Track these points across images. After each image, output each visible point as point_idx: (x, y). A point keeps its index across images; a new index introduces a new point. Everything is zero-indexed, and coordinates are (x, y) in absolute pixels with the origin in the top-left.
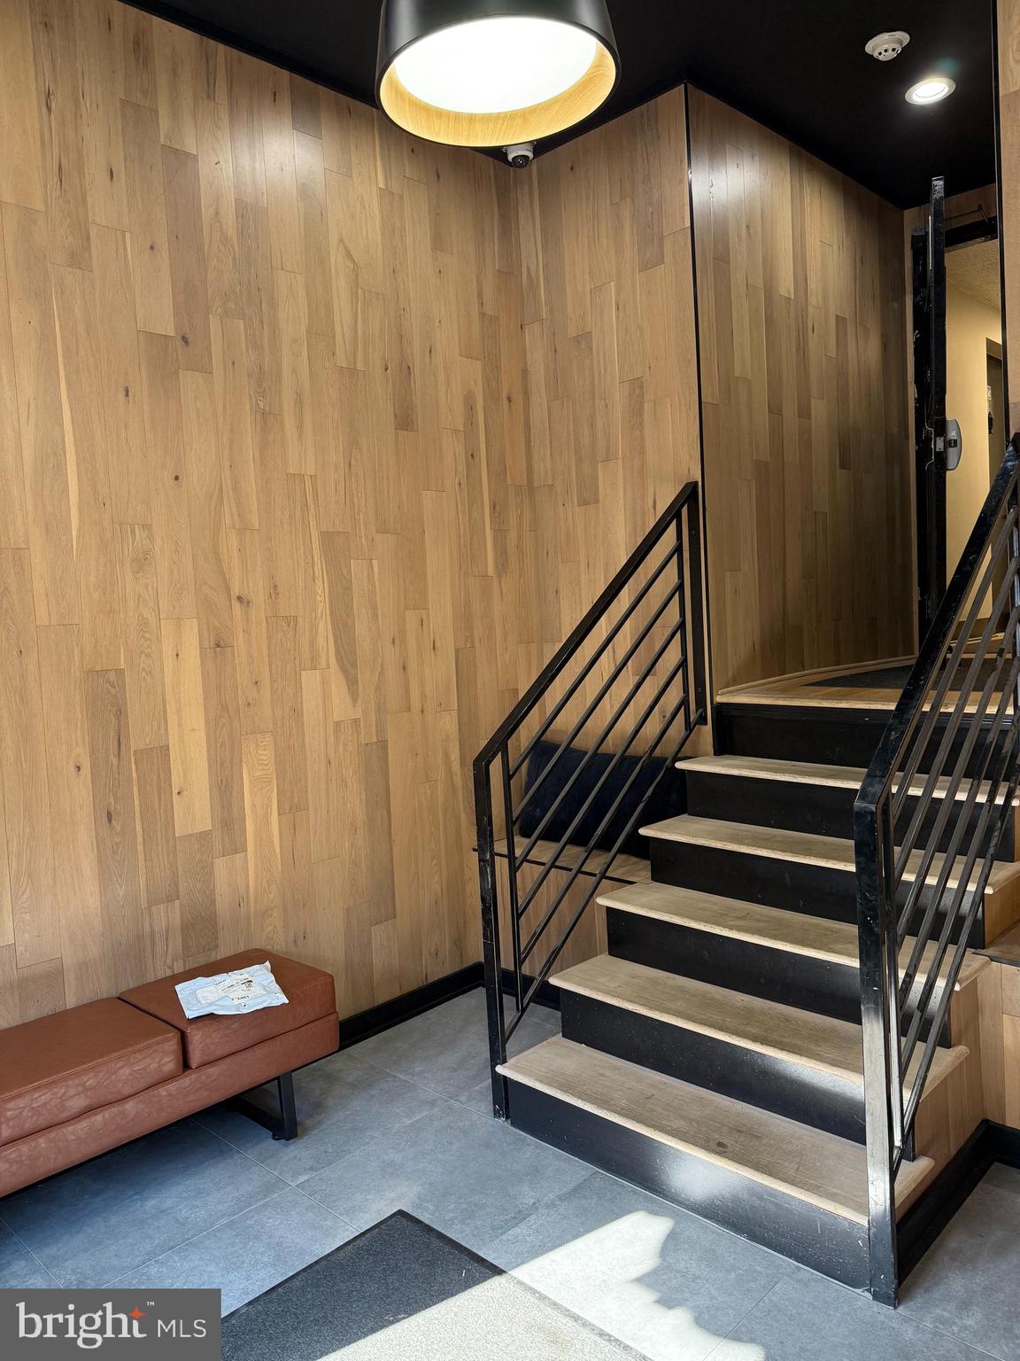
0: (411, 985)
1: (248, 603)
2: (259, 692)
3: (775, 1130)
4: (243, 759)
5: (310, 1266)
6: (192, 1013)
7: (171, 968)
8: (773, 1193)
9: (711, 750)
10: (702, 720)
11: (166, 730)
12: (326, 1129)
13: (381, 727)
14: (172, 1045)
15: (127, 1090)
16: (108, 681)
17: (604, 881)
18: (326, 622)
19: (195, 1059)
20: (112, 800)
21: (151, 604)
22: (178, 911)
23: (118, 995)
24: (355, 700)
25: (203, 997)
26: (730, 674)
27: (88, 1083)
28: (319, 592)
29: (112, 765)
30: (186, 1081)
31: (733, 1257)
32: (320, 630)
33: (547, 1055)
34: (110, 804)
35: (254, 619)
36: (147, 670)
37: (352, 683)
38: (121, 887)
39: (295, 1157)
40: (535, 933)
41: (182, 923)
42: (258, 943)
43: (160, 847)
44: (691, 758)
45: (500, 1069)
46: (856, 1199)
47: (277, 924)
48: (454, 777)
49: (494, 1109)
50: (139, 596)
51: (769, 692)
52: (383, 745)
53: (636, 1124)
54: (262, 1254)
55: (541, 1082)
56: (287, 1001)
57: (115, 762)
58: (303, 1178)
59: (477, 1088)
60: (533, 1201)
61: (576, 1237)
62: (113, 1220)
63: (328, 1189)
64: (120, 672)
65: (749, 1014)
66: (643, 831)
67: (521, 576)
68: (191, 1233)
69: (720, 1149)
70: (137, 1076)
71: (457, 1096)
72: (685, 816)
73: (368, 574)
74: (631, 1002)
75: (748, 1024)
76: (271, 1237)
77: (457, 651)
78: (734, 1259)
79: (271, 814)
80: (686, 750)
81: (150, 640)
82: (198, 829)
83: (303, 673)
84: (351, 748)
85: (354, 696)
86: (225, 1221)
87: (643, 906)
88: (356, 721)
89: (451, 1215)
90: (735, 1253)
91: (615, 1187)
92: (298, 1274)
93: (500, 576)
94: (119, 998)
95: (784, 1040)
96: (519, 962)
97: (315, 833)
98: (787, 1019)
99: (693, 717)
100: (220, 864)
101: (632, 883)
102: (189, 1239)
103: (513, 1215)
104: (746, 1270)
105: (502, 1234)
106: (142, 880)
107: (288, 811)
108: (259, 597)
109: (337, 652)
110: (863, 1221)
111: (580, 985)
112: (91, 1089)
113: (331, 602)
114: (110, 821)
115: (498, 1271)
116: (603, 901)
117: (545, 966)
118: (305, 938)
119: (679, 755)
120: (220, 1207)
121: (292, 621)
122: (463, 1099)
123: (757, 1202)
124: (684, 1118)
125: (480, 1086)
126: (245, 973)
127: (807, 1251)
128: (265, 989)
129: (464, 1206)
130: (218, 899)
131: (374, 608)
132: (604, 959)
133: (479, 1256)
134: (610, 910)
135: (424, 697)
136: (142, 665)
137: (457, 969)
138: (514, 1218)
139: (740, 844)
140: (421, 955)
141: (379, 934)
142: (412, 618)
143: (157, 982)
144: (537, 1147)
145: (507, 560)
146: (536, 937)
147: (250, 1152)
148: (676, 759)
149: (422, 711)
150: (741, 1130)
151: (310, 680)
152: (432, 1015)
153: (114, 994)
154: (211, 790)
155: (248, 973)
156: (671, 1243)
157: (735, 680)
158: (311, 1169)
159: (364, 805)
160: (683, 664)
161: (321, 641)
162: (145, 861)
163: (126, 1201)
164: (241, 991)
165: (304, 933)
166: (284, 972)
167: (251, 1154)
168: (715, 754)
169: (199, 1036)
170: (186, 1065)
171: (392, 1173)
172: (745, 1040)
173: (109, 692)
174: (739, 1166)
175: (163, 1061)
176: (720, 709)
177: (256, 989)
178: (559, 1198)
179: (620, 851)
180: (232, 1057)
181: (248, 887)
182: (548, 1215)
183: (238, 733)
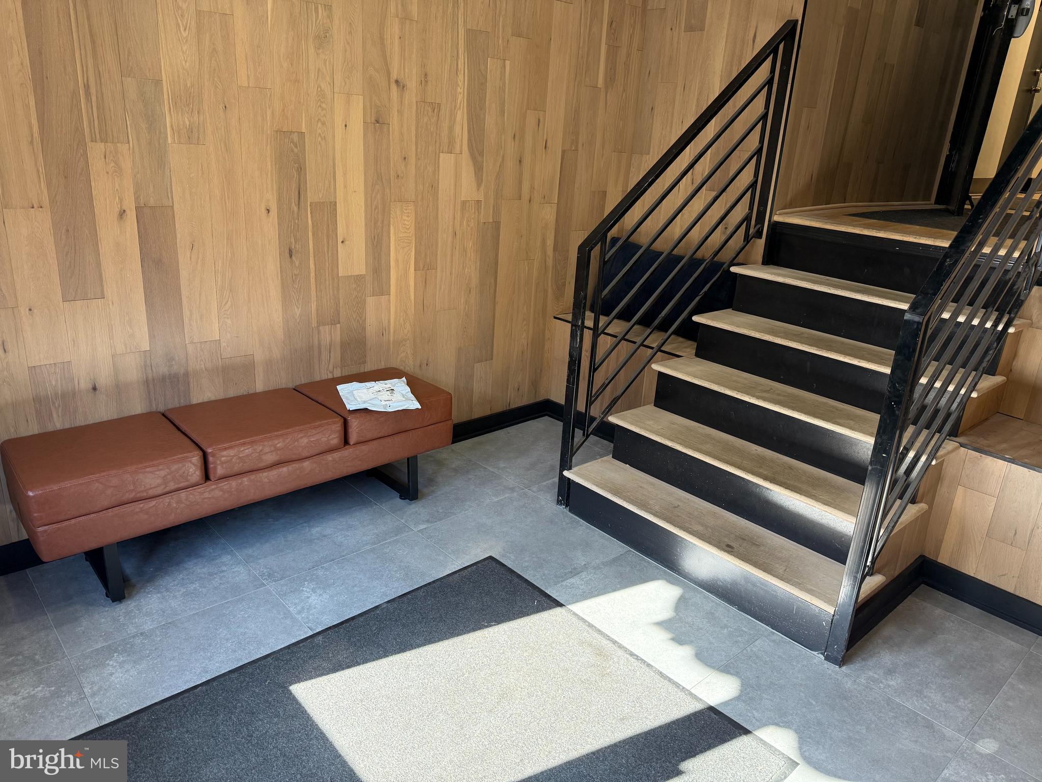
0: (499, 408)
1: (403, 87)
2: (406, 166)
3: (769, 542)
4: (391, 222)
5: (429, 584)
6: (351, 406)
7: (332, 372)
8: (765, 583)
9: (760, 260)
10: (759, 234)
11: (335, 189)
12: (438, 497)
13: (497, 210)
14: (338, 426)
15: (305, 453)
16: (292, 142)
17: (659, 353)
18: (463, 113)
19: (353, 439)
20: (293, 240)
21: (328, 78)
22: (339, 333)
23: (294, 387)
24: (479, 185)
25: (359, 396)
26: (789, 197)
27: (278, 445)
28: (460, 84)
29: (293, 212)
30: (347, 452)
31: (726, 619)
32: (457, 119)
33: (601, 469)
34: (291, 243)
35: (406, 102)
36: (323, 136)
37: (478, 169)
38: (298, 308)
39: (416, 512)
40: (603, 384)
41: (341, 342)
42: (395, 363)
43: (327, 283)
44: (743, 265)
45: (566, 473)
46: (827, 595)
47: (409, 352)
48: (547, 259)
49: (558, 499)
50: (319, 70)
51: (818, 217)
52: (497, 225)
53: (667, 524)
54: (396, 571)
55: (597, 486)
56: (420, 407)
57: (296, 209)
58: (422, 527)
59: (544, 483)
60: (584, 563)
61: (614, 590)
62: (290, 537)
63: (440, 536)
64: (301, 135)
65: (761, 461)
66: (696, 318)
67: (624, 91)
68: (345, 552)
69: (729, 549)
70: (313, 445)
71: (530, 487)
72: (730, 310)
73: (501, 72)
74: (672, 440)
75: (761, 467)
76: (401, 561)
77: (564, 152)
78: (727, 621)
79: (409, 268)
80: (740, 259)
81: (325, 110)
82: (357, 272)
83: (441, 155)
84: (472, 225)
85: (479, 181)
86: (368, 547)
87: (689, 374)
88: (479, 202)
89: (527, 564)
90: (728, 617)
91: (643, 562)
92: (421, 587)
93: (607, 88)
94: (294, 389)
95: (788, 482)
96: (589, 403)
97: (440, 288)
98: (791, 468)
99: (752, 231)
100: (371, 301)
101: (681, 356)
102: (344, 556)
103: (570, 570)
104: (735, 629)
105: (562, 581)
106: (314, 306)
107: (421, 269)
108: (412, 85)
109: (469, 140)
110: (831, 610)
111: (632, 424)
112: (280, 450)
113: (468, 94)
114: (291, 256)
115: (561, 605)
116: (656, 367)
117: (606, 408)
118: (427, 364)
119: (735, 261)
120: (365, 538)
121: (436, 108)
122: (534, 489)
123: (750, 587)
124: (702, 525)
125: (547, 482)
126: (389, 384)
127: (782, 623)
128: (403, 397)
129: (535, 559)
130: (368, 328)
131: (502, 104)
132: (650, 408)
133: (546, 593)
134: (661, 374)
135: (532, 188)
136: (319, 131)
137: (532, 401)
138: (571, 572)
139: (775, 336)
140: (508, 388)
141: (479, 369)
142: (531, 118)
143: (322, 381)
144: (587, 528)
145: (615, 74)
146: (604, 386)
147: (384, 505)
148: (732, 264)
149: (530, 201)
150: (744, 538)
151: (446, 161)
152: (513, 430)
153: (291, 385)
154: (366, 243)
155: (391, 383)
156: (681, 603)
157: (791, 205)
158: (428, 521)
159: (478, 271)
160: (753, 185)
161: (457, 129)
162: (316, 291)
163: (299, 526)
164: (386, 395)
165: (427, 361)
166: (416, 386)
167: (385, 507)
168: (762, 264)
169: (357, 423)
170: (346, 442)
171: (485, 531)
172: (758, 478)
173: (293, 151)
174: (742, 562)
175: (331, 437)
176: (776, 227)
177: (397, 396)
178: (603, 564)
179: (674, 333)
180: (379, 441)
181: (389, 322)
182: (595, 573)
183: (389, 200)
